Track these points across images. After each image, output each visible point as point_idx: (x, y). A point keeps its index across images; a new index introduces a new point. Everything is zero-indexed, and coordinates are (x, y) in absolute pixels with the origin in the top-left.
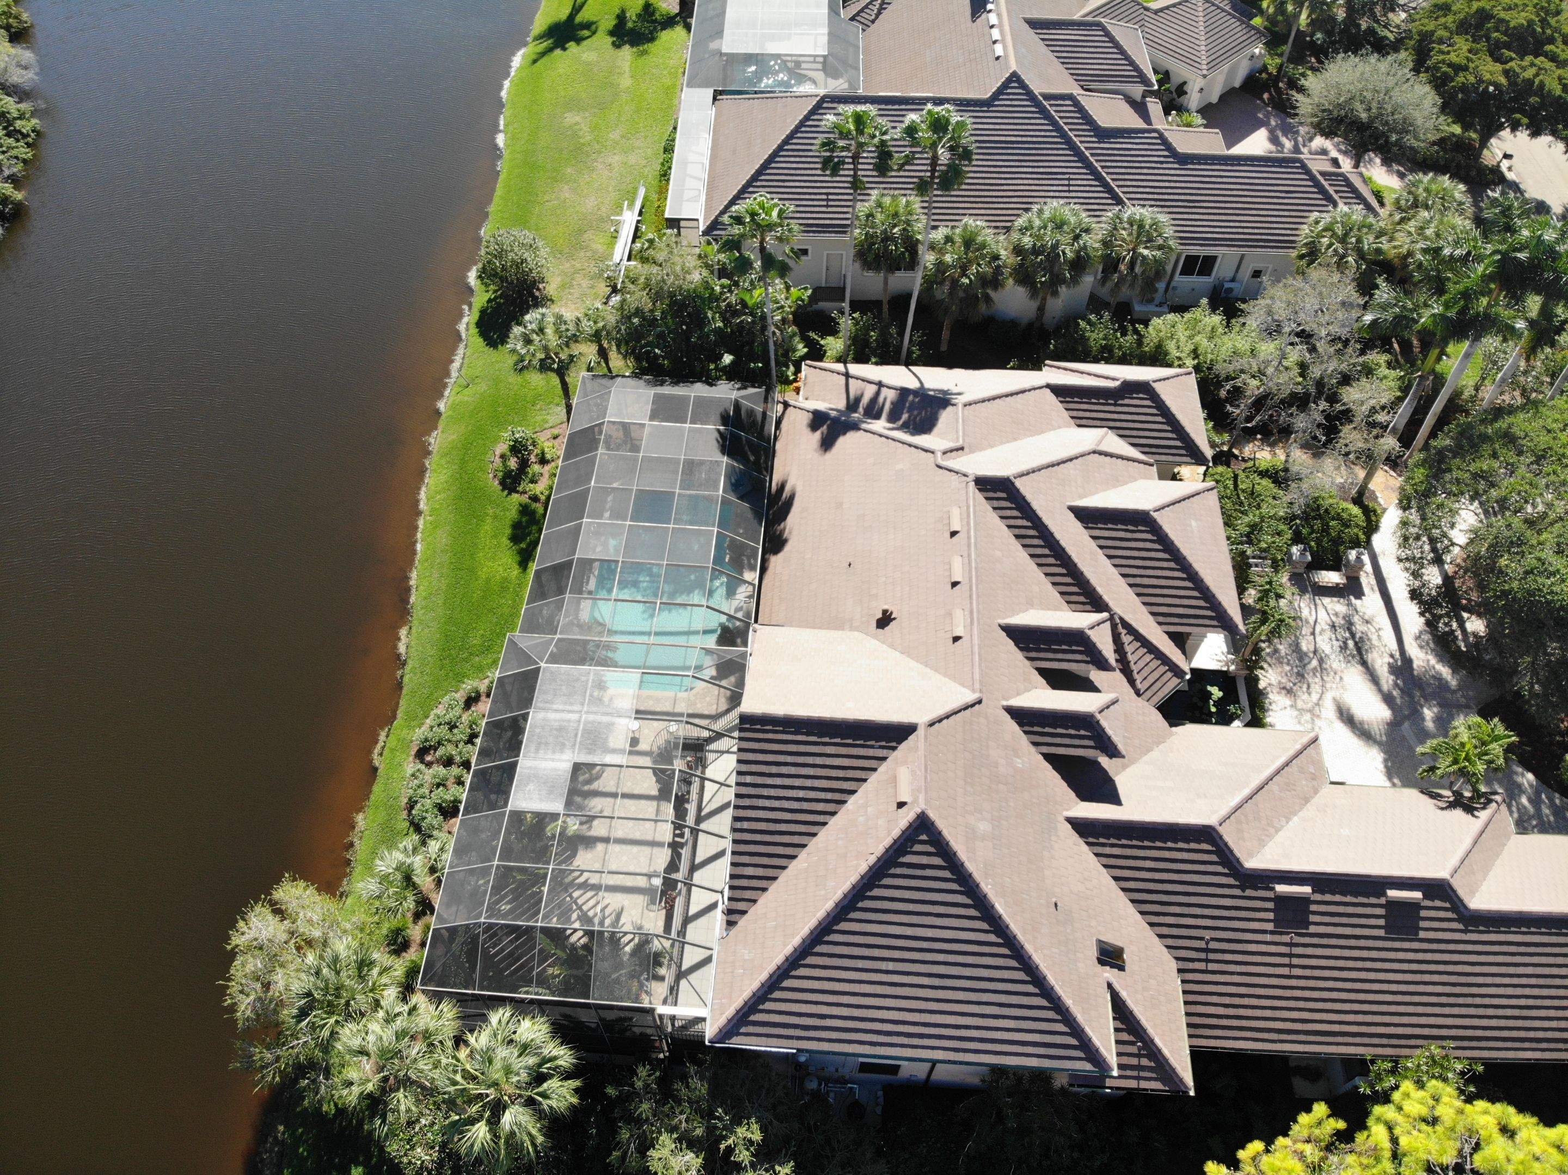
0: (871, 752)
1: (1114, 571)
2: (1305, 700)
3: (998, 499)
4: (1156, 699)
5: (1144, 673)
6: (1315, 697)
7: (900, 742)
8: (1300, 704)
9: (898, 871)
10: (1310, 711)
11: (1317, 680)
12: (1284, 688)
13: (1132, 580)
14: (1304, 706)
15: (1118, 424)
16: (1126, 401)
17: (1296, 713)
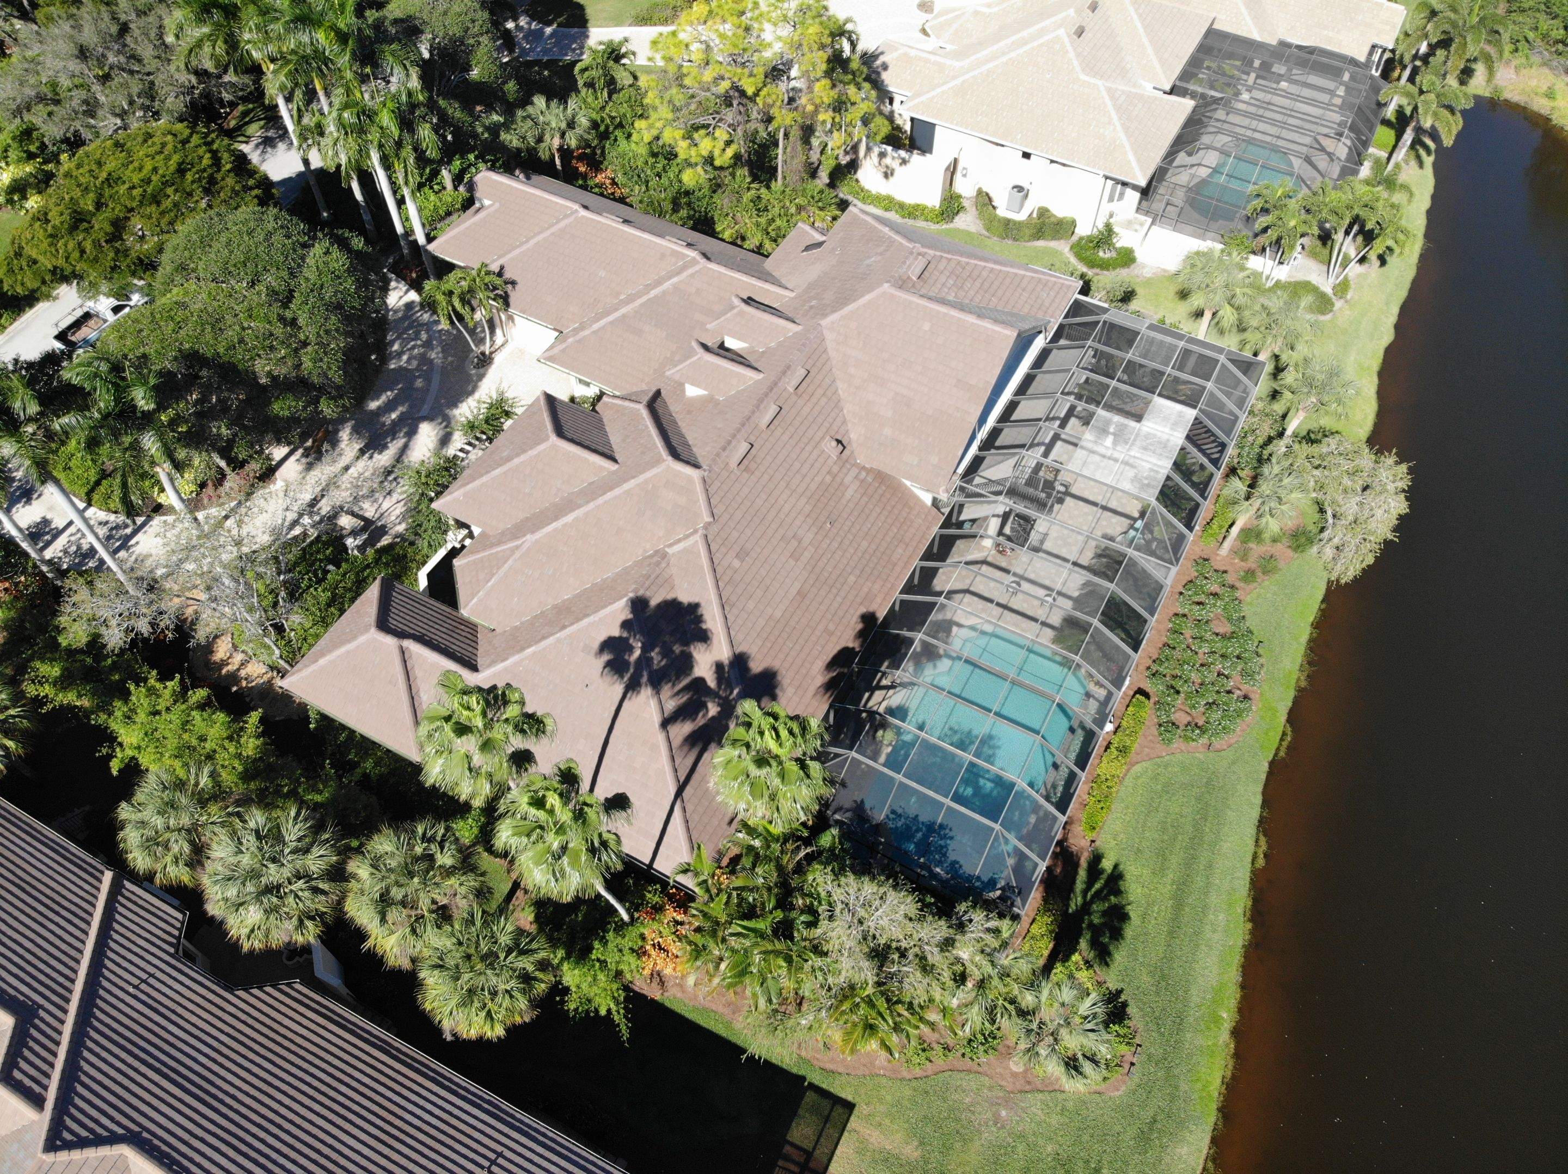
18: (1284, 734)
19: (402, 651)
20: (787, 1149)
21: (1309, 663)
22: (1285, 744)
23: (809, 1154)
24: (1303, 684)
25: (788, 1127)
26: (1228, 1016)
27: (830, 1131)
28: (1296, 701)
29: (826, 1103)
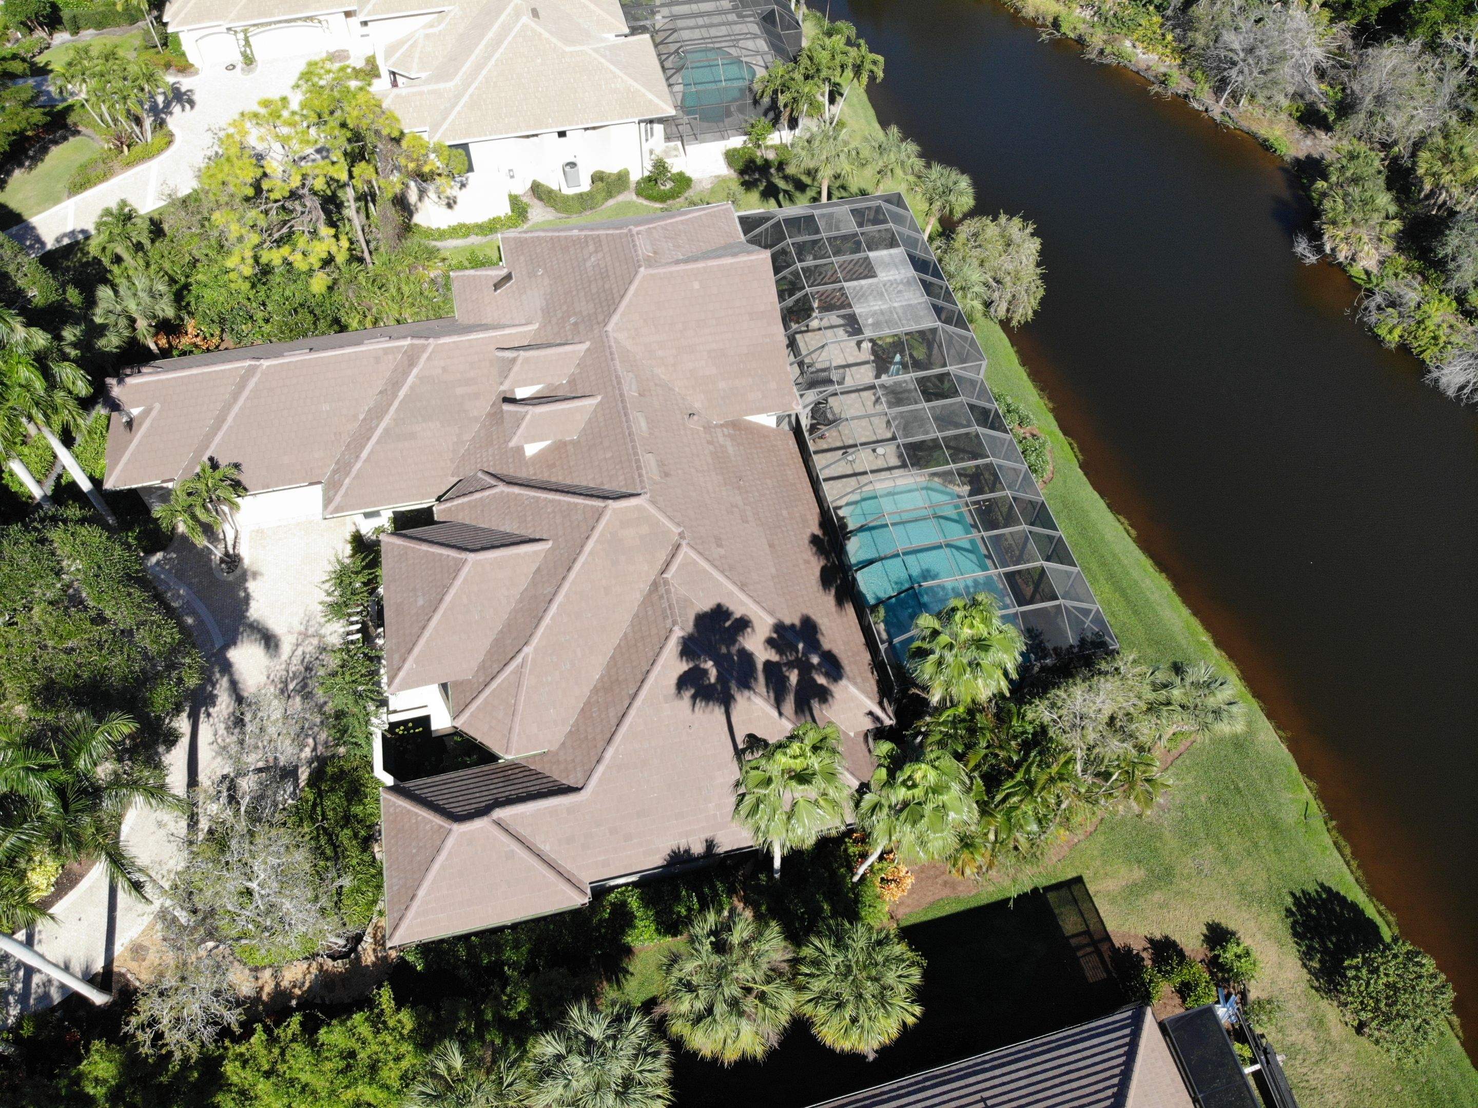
18: (1070, 444)
19: (498, 823)
20: (1073, 942)
21: (1042, 390)
22: (1076, 450)
23: (1087, 933)
24: (1051, 405)
25: (1059, 928)
26: (1205, 638)
27: (1085, 906)
28: (1057, 419)
29: (1064, 892)
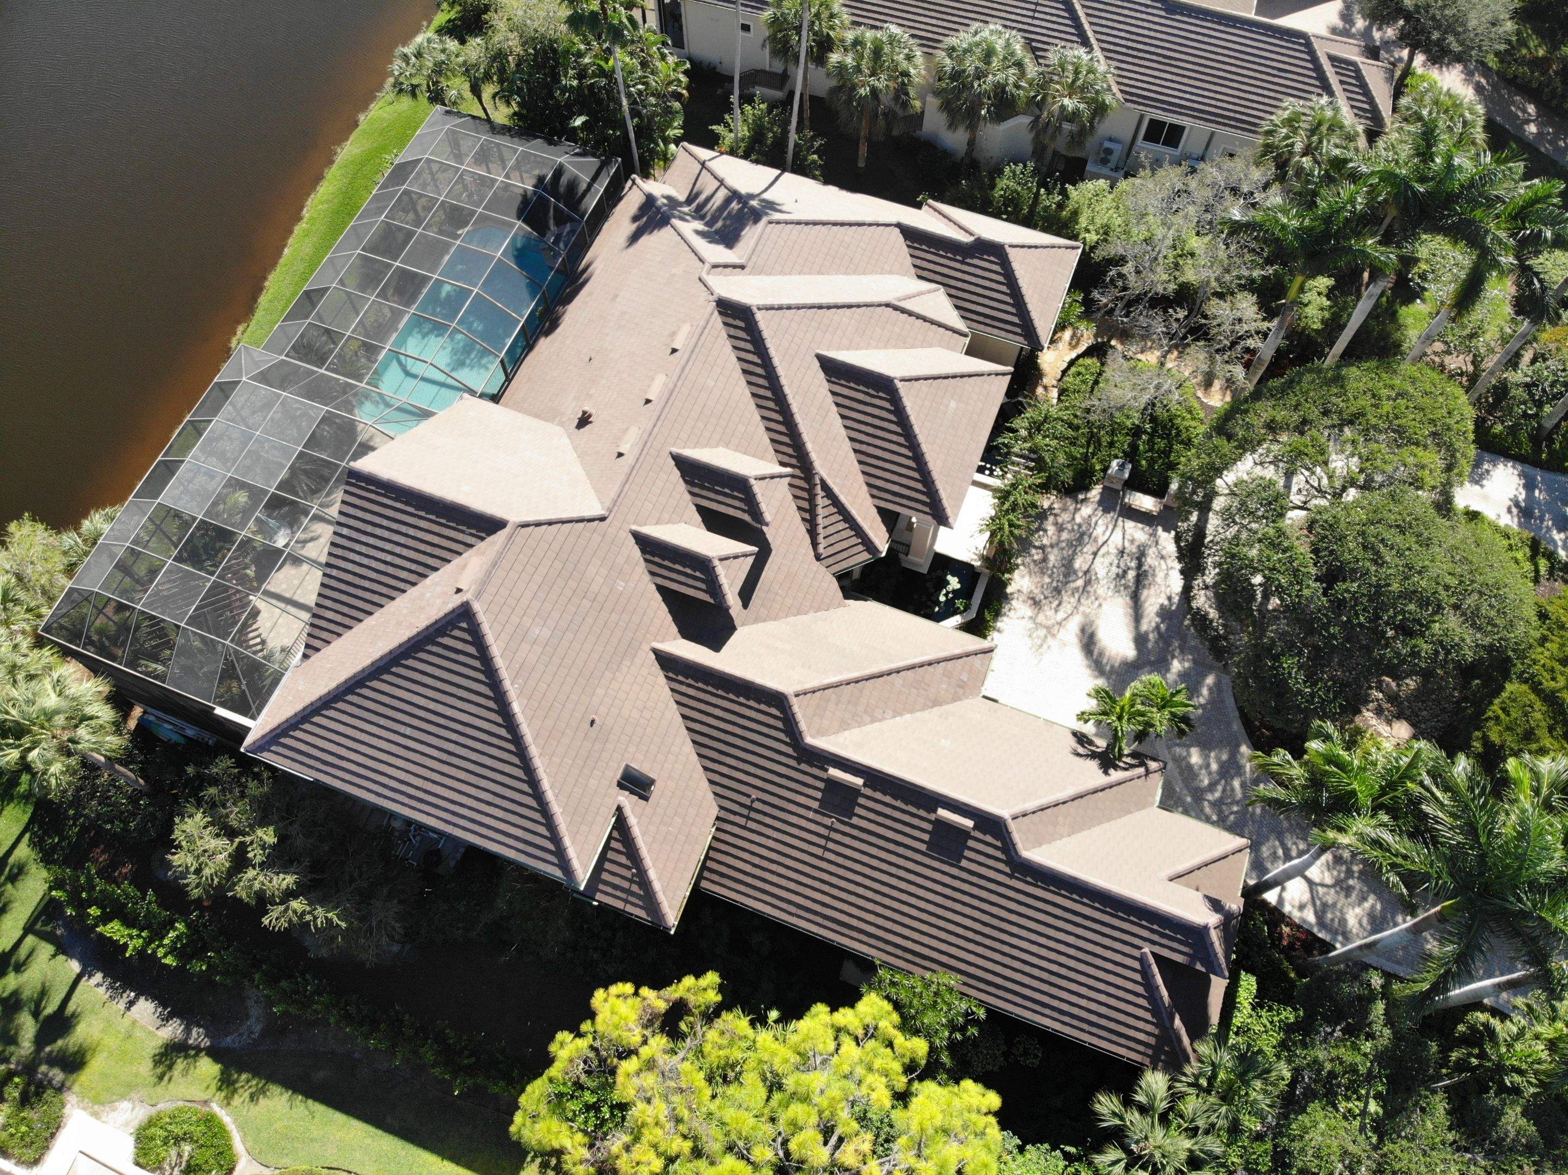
0: (460, 537)
1: (843, 432)
2: (1048, 615)
3: (736, 327)
4: (837, 568)
5: (832, 540)
6: (1061, 615)
7: (489, 534)
8: (1041, 618)
9: (435, 649)
10: (1048, 628)
11: (1072, 600)
12: (1033, 599)
13: (858, 446)
14: (1044, 622)
15: (953, 283)
16: (975, 261)
17: (1032, 625)
